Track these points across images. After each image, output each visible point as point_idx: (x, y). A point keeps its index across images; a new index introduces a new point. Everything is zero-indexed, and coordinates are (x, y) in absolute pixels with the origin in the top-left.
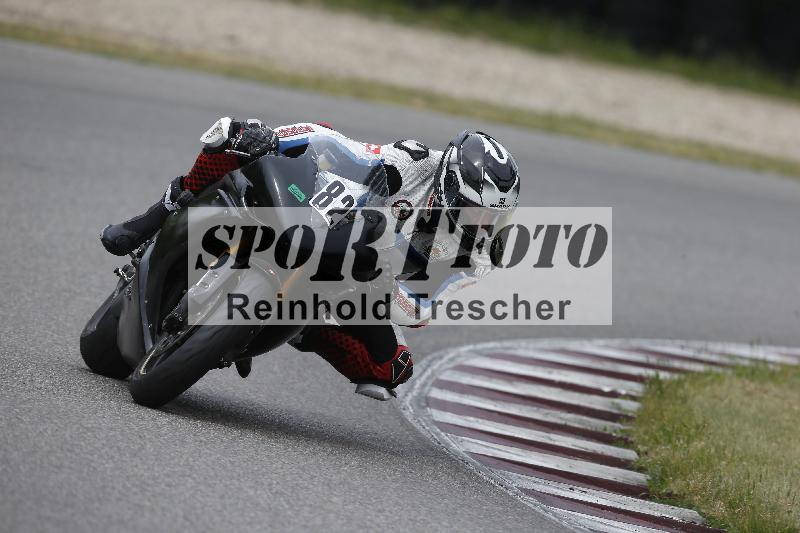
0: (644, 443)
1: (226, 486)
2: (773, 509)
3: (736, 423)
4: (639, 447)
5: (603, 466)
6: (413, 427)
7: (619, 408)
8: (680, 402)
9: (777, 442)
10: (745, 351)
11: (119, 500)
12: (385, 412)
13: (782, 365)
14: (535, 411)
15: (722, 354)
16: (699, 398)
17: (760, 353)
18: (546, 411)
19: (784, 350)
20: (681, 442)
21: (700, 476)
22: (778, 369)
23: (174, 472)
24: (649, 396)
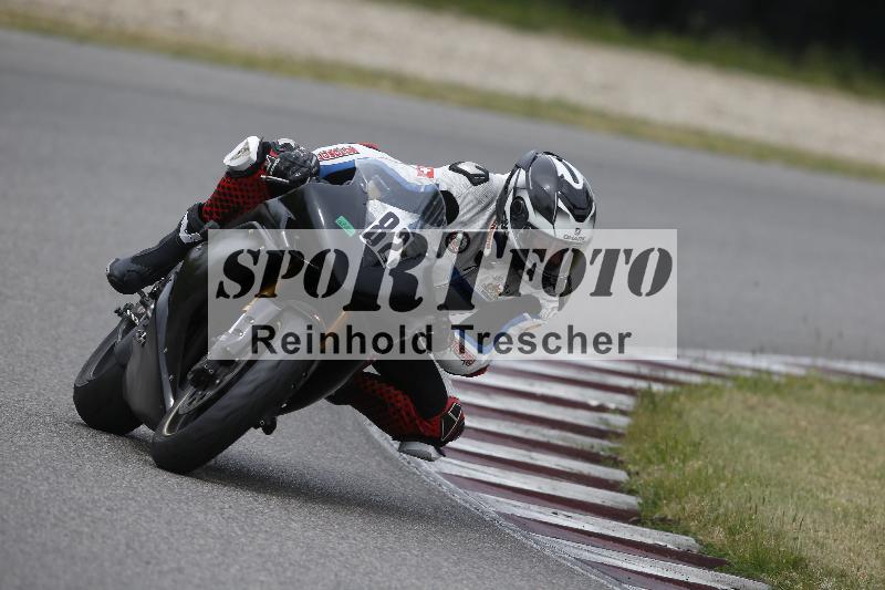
0: (635, 463)
1: (172, 510)
2: (777, 536)
3: (736, 441)
4: (630, 466)
5: (590, 488)
6: (380, 446)
7: (607, 423)
8: (675, 416)
9: (782, 462)
10: (747, 360)
11: (55, 525)
12: (349, 428)
13: (788, 376)
14: (516, 428)
15: (721, 364)
16: (696, 413)
17: (763, 362)
18: (527, 427)
19: (790, 359)
20: (677, 461)
21: (697, 498)
22: (783, 381)
23: (116, 495)
24: (641, 411)
